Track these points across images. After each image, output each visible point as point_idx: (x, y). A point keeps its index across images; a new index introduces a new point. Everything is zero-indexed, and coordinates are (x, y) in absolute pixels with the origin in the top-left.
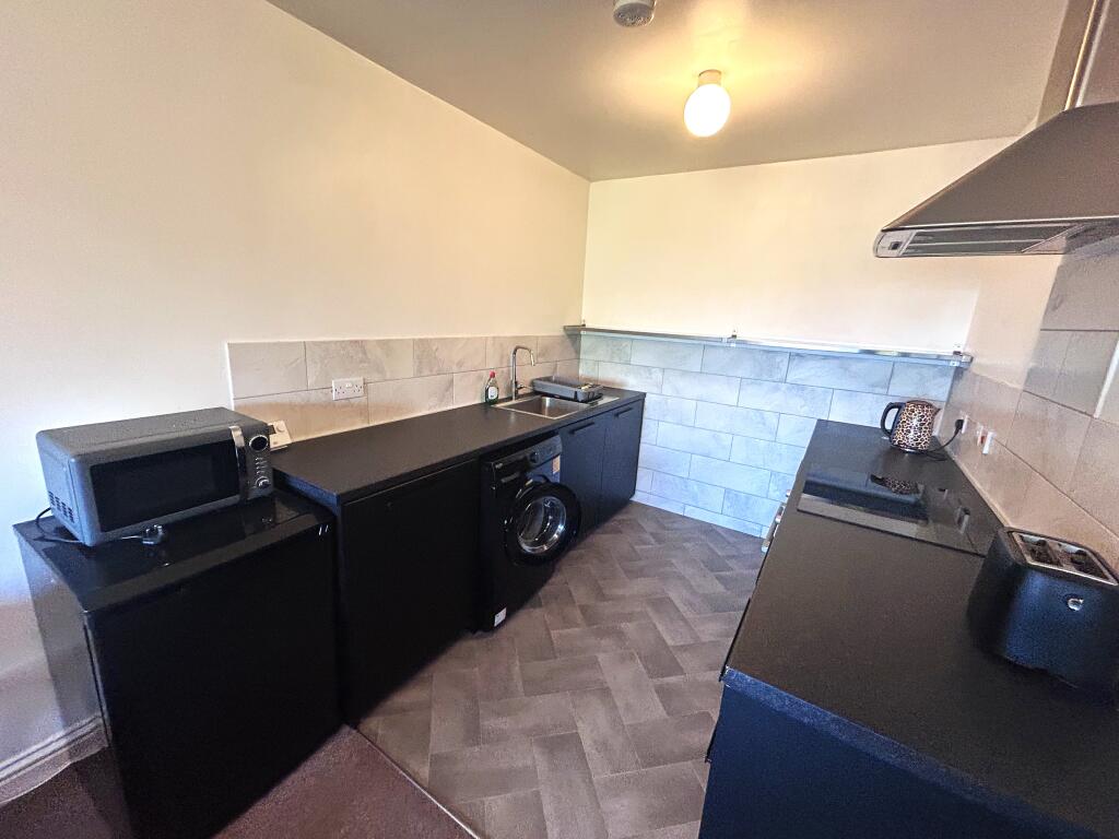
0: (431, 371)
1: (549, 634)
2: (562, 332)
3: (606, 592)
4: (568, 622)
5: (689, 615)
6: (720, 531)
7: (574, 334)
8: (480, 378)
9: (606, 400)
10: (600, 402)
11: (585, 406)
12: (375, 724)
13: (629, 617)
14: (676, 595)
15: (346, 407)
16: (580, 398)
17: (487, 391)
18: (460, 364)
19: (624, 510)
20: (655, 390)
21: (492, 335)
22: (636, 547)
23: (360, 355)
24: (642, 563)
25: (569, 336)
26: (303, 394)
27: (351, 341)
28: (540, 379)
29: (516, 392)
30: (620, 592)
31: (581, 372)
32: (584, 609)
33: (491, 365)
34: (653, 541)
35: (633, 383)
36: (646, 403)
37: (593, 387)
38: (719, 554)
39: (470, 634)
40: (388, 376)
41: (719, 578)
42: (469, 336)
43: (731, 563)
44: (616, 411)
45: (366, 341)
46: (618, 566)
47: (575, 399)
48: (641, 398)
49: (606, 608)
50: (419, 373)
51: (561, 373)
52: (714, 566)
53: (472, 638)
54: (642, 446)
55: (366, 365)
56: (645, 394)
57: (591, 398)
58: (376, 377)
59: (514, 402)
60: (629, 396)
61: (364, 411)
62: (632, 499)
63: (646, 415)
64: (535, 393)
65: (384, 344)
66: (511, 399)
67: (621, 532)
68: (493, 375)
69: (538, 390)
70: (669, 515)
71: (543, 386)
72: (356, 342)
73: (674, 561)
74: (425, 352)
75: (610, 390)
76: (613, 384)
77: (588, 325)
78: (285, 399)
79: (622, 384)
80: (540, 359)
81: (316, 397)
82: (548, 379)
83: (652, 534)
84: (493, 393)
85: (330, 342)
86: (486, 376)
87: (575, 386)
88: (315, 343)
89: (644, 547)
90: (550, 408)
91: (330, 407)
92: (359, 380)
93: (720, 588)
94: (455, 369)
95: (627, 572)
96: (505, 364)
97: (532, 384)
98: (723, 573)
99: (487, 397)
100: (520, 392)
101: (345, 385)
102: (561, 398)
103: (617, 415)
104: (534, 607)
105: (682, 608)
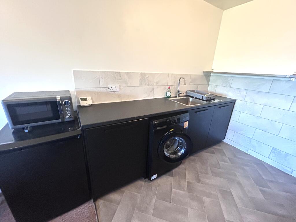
0: (146, 84)
1: (171, 189)
2: (202, 74)
3: (201, 179)
4: (180, 188)
5: (240, 205)
6: (266, 166)
7: (208, 75)
8: (165, 88)
9: (216, 101)
10: (213, 102)
11: (206, 102)
12: (101, 202)
13: (208, 195)
14: (235, 192)
15: (113, 94)
16: (204, 99)
17: (167, 93)
18: (157, 83)
19: (218, 145)
20: (242, 99)
21: (172, 73)
22: (219, 162)
23: (119, 77)
24: (221, 170)
25: (205, 75)
26: (98, 89)
27: (116, 72)
28: (190, 91)
29: (179, 95)
30: (207, 181)
31: (209, 90)
32: (189, 183)
33: (170, 84)
34: (228, 161)
35: (230, 95)
36: (236, 104)
37: (210, 95)
38: (264, 177)
39: (143, 179)
40: (129, 85)
41: (261, 190)
42: (161, 73)
43: (270, 184)
44: (220, 106)
45: (121, 72)
46: (209, 168)
47: (202, 99)
48: (233, 102)
49: (199, 187)
50: (141, 85)
51: (199, 89)
52: (260, 183)
53: (143, 181)
54: (231, 121)
55: (120, 80)
56: (236, 100)
57: (209, 100)
58: (124, 85)
59: (177, 98)
60: (228, 100)
61: (120, 96)
62: (223, 141)
63: (235, 109)
64: (187, 96)
65: (128, 74)
66: (176, 97)
67: (214, 154)
68: (169, 88)
69: (188, 94)
70: (240, 151)
71: (190, 94)
72: (117, 72)
73: (237, 174)
74: (143, 78)
75: (219, 97)
76: (222, 95)
77: (214, 71)
78: (92, 90)
79: (225, 95)
80: (191, 84)
81: (102, 90)
82: (194, 91)
83: (229, 158)
84: (169, 94)
85: (108, 72)
86: (167, 88)
87: (203, 94)
88: (102, 72)
89: (223, 163)
90: (192, 102)
91: (107, 94)
92: (118, 86)
93: (261, 196)
94: (155, 84)
95: (212, 172)
96: (175, 84)
97: (186, 92)
98: (264, 189)
99: (166, 95)
100: (180, 95)
101: (113, 87)
102: (197, 98)
103: (220, 107)
104: (169, 175)
105: (237, 201)
